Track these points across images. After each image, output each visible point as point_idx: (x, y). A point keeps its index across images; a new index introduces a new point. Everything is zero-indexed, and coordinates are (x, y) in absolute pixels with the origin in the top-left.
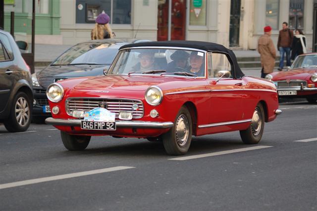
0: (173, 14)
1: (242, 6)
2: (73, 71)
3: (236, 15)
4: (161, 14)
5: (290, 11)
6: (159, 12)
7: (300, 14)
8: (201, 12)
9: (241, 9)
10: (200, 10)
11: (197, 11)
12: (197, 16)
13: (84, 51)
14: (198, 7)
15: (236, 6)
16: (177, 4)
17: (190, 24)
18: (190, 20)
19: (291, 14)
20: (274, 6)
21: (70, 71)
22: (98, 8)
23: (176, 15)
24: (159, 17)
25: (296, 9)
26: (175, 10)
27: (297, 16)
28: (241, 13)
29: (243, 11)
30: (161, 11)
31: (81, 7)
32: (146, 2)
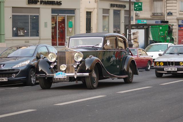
0: (59, 31)
1: (91, 27)
2: (9, 60)
3: (89, 31)
4: (53, 31)
5: (114, 29)
6: (52, 31)
7: (118, 30)
8: (72, 30)
9: (91, 28)
10: (71, 29)
11: (70, 29)
12: (70, 32)
13: (14, 50)
14: (71, 28)
15: (89, 27)
16: (60, 26)
17: (67, 36)
18: (67, 34)
19: (114, 30)
20: (107, 26)
21: (7, 61)
22: (23, 29)
23: (61, 31)
24: (52, 33)
25: (116, 28)
26: (60, 29)
27: (117, 31)
28: (91, 30)
29: (92, 29)
30: (53, 30)
31: (15, 29)
32: (46, 26)
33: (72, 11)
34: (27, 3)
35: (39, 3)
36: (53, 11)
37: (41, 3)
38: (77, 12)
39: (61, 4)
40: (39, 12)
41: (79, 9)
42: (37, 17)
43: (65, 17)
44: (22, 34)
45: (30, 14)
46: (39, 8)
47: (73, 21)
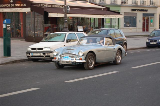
11: (152, 23)
14: (152, 22)
17: (150, 27)
31: (125, 23)
32: (140, 22)
33: (153, 14)
34: (131, 10)
35: (137, 11)
36: (144, 14)
37: (138, 11)
38: (155, 15)
39: (147, 11)
40: (136, 15)
41: (156, 13)
42: (136, 17)
43: (149, 17)
44: (128, 26)
45: (132, 16)
46: (137, 13)
47: (153, 19)
